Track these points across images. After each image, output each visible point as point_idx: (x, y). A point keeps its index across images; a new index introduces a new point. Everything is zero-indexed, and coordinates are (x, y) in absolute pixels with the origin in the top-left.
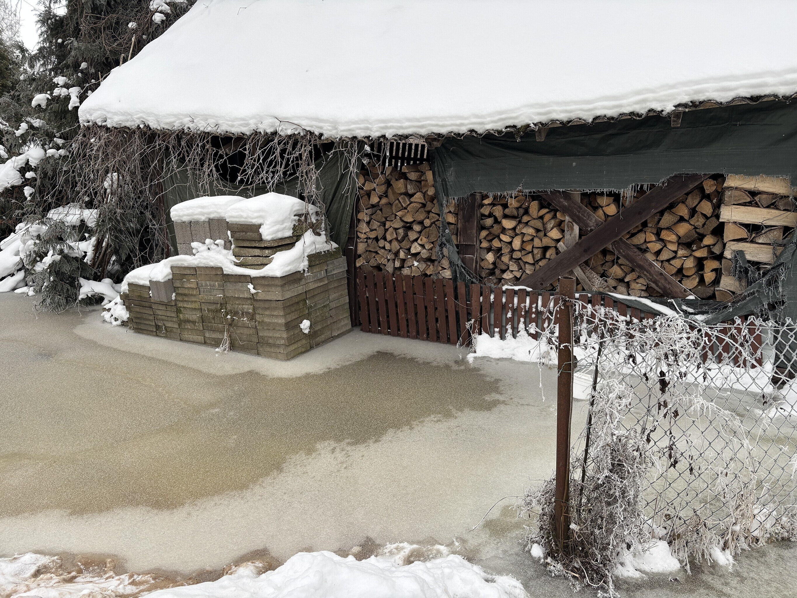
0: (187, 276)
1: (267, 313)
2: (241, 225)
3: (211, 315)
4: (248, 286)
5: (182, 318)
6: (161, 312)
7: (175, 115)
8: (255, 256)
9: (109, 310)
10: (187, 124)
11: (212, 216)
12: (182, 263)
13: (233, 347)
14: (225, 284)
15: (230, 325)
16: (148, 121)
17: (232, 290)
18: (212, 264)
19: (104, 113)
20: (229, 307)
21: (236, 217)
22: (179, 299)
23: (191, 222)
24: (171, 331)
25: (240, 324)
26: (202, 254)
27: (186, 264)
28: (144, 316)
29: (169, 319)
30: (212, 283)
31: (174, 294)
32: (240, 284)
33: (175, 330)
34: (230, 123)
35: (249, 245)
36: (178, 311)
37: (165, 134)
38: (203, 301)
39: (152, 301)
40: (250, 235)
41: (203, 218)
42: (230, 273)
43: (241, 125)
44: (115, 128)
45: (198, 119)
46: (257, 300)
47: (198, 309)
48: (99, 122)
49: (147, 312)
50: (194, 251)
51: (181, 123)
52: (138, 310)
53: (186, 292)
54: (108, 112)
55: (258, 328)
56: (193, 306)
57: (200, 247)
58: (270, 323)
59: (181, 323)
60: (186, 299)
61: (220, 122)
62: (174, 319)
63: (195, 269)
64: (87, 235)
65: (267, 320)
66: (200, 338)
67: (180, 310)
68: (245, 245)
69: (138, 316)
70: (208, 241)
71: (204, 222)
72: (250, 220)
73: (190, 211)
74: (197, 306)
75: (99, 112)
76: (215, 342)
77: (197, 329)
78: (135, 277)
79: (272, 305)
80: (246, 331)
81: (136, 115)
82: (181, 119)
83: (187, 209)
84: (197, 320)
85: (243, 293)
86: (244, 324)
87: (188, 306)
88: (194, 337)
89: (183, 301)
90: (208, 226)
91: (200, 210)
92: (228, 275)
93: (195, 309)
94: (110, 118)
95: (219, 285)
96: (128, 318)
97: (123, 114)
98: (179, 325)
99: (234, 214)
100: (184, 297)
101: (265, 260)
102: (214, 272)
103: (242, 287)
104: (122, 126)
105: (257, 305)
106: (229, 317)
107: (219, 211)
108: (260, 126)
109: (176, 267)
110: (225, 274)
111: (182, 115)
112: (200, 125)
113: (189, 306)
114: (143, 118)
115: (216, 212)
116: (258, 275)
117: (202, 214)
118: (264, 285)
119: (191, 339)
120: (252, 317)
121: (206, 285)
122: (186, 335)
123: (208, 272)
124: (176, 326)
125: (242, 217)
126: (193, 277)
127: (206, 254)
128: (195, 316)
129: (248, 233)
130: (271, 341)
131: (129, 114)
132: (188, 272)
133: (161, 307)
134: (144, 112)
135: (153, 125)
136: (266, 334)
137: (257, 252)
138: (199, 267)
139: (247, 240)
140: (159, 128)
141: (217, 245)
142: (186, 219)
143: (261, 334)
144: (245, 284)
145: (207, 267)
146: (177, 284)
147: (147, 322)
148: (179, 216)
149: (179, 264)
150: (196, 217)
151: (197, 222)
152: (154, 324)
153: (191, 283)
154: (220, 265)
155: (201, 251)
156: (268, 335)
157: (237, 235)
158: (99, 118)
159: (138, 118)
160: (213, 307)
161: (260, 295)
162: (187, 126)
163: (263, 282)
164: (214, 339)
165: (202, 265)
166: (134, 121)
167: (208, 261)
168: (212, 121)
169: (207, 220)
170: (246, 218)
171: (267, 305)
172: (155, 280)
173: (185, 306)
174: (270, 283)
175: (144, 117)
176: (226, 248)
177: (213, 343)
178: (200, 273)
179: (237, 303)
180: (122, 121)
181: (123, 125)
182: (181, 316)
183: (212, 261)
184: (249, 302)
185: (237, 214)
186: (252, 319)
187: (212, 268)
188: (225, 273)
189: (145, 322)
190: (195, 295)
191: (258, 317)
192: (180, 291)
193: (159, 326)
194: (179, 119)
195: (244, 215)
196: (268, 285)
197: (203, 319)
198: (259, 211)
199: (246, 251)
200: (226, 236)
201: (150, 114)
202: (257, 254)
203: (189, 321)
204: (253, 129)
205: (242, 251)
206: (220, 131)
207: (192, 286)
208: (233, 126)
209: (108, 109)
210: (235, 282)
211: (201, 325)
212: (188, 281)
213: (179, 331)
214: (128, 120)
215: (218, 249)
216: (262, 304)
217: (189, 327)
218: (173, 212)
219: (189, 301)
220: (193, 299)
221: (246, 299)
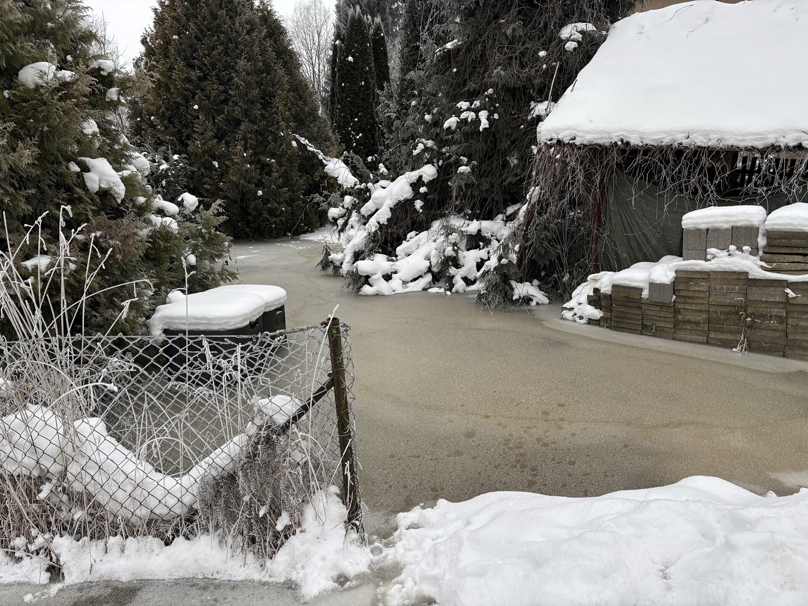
0: (695, 280)
2: (785, 232)
3: (723, 317)
4: (786, 291)
5: (680, 319)
6: (652, 312)
7: (665, 132)
8: (793, 262)
9: (571, 309)
10: (680, 139)
11: (740, 224)
12: (694, 267)
13: (751, 348)
14: (749, 288)
15: (750, 327)
16: (630, 138)
17: (755, 294)
18: (736, 269)
19: (575, 132)
20: (750, 310)
22: (680, 301)
23: (708, 230)
24: (661, 331)
25: (763, 326)
26: (721, 259)
27: (698, 268)
28: (629, 316)
29: (662, 319)
30: (730, 287)
31: (674, 297)
32: (772, 289)
33: (667, 330)
34: (739, 138)
35: (789, 252)
36: (677, 312)
37: (647, 150)
38: (714, 303)
39: (642, 302)
41: (726, 226)
42: (758, 278)
43: (755, 140)
44: (584, 145)
45: (695, 135)
46: (794, 305)
47: (705, 311)
48: (566, 140)
49: (634, 312)
50: (709, 257)
51: (673, 139)
52: (622, 310)
53: (691, 294)
54: (579, 131)
55: (789, 331)
56: (698, 308)
57: (718, 253)
59: (676, 324)
60: (689, 301)
61: (727, 137)
62: (669, 320)
63: (708, 273)
64: (481, 244)
65: (803, 324)
66: (702, 339)
67: (679, 311)
68: (782, 252)
69: (620, 315)
70: (732, 247)
71: (727, 229)
72: (800, 228)
73: (712, 219)
74: (703, 308)
75: (568, 131)
76: (723, 342)
77: (700, 330)
78: (621, 279)
80: (770, 333)
81: (615, 133)
82: (673, 135)
83: (708, 217)
84: (702, 321)
85: (775, 297)
86: (769, 327)
87: (691, 308)
88: (693, 337)
89: (685, 303)
90: (731, 233)
91: (724, 218)
92: (755, 279)
93: (700, 311)
94: (580, 137)
95: (740, 289)
96: (601, 317)
97: (597, 133)
98: (675, 326)
99: (780, 222)
100: (687, 299)
102: (736, 277)
104: (594, 143)
105: (790, 308)
106: (749, 319)
107: (753, 219)
108: (782, 139)
109: (682, 271)
110: (751, 279)
111: (675, 131)
112: (697, 141)
113: (694, 307)
114: (624, 136)
115: (746, 220)
116: (800, 281)
117: (727, 222)
118: (806, 290)
119: (688, 339)
120: (781, 320)
121: (723, 289)
122: (682, 335)
123: (727, 276)
124: (671, 326)
125: (791, 224)
126: (704, 281)
127: (728, 259)
128: (701, 317)
129: (794, 240)
130: (805, 344)
131: (607, 133)
132: (699, 276)
133: (653, 308)
134: (625, 130)
135: (635, 140)
136: (799, 337)
137: (798, 258)
138: (714, 272)
140: (641, 144)
141: (742, 251)
142: (703, 227)
143: (791, 337)
144: (778, 289)
145: (726, 272)
146: (681, 287)
147: (631, 322)
149: (689, 268)
150: (717, 225)
151: (717, 230)
152: (640, 323)
153: (703, 286)
154: (747, 270)
155: (720, 257)
156: (803, 338)
157: (775, 242)
158: (568, 136)
159: (616, 136)
160: (727, 310)
161: (799, 299)
162: (679, 142)
163: (805, 287)
164: (721, 339)
165: (720, 270)
166: (612, 138)
167: (731, 266)
168: (714, 137)
169: (730, 228)
170: (796, 226)
172: (658, 282)
173: (688, 307)
175: (625, 134)
176: (751, 253)
177: (719, 343)
178: (715, 277)
179: (763, 306)
180: (595, 139)
181: (596, 142)
182: (680, 317)
183: (736, 266)
184: (780, 306)
185: (784, 222)
186: (781, 323)
187: (734, 273)
188: (750, 277)
189: (628, 321)
190: (702, 298)
191: (790, 321)
192: (682, 294)
193: (646, 325)
194: (671, 135)
195: (795, 223)
197: (709, 321)
199: (781, 258)
200: (755, 243)
201: (631, 132)
202: (796, 261)
203: (689, 322)
204: (770, 143)
205: (776, 257)
206: (721, 145)
207: (701, 289)
208: (742, 140)
209: (579, 129)
210: (764, 286)
211: (707, 325)
212: (697, 284)
213: (673, 331)
214: (603, 138)
215: (743, 255)
216: (800, 309)
217: (689, 328)
218: (685, 219)
219: (693, 303)
220: (699, 301)
221: (779, 303)
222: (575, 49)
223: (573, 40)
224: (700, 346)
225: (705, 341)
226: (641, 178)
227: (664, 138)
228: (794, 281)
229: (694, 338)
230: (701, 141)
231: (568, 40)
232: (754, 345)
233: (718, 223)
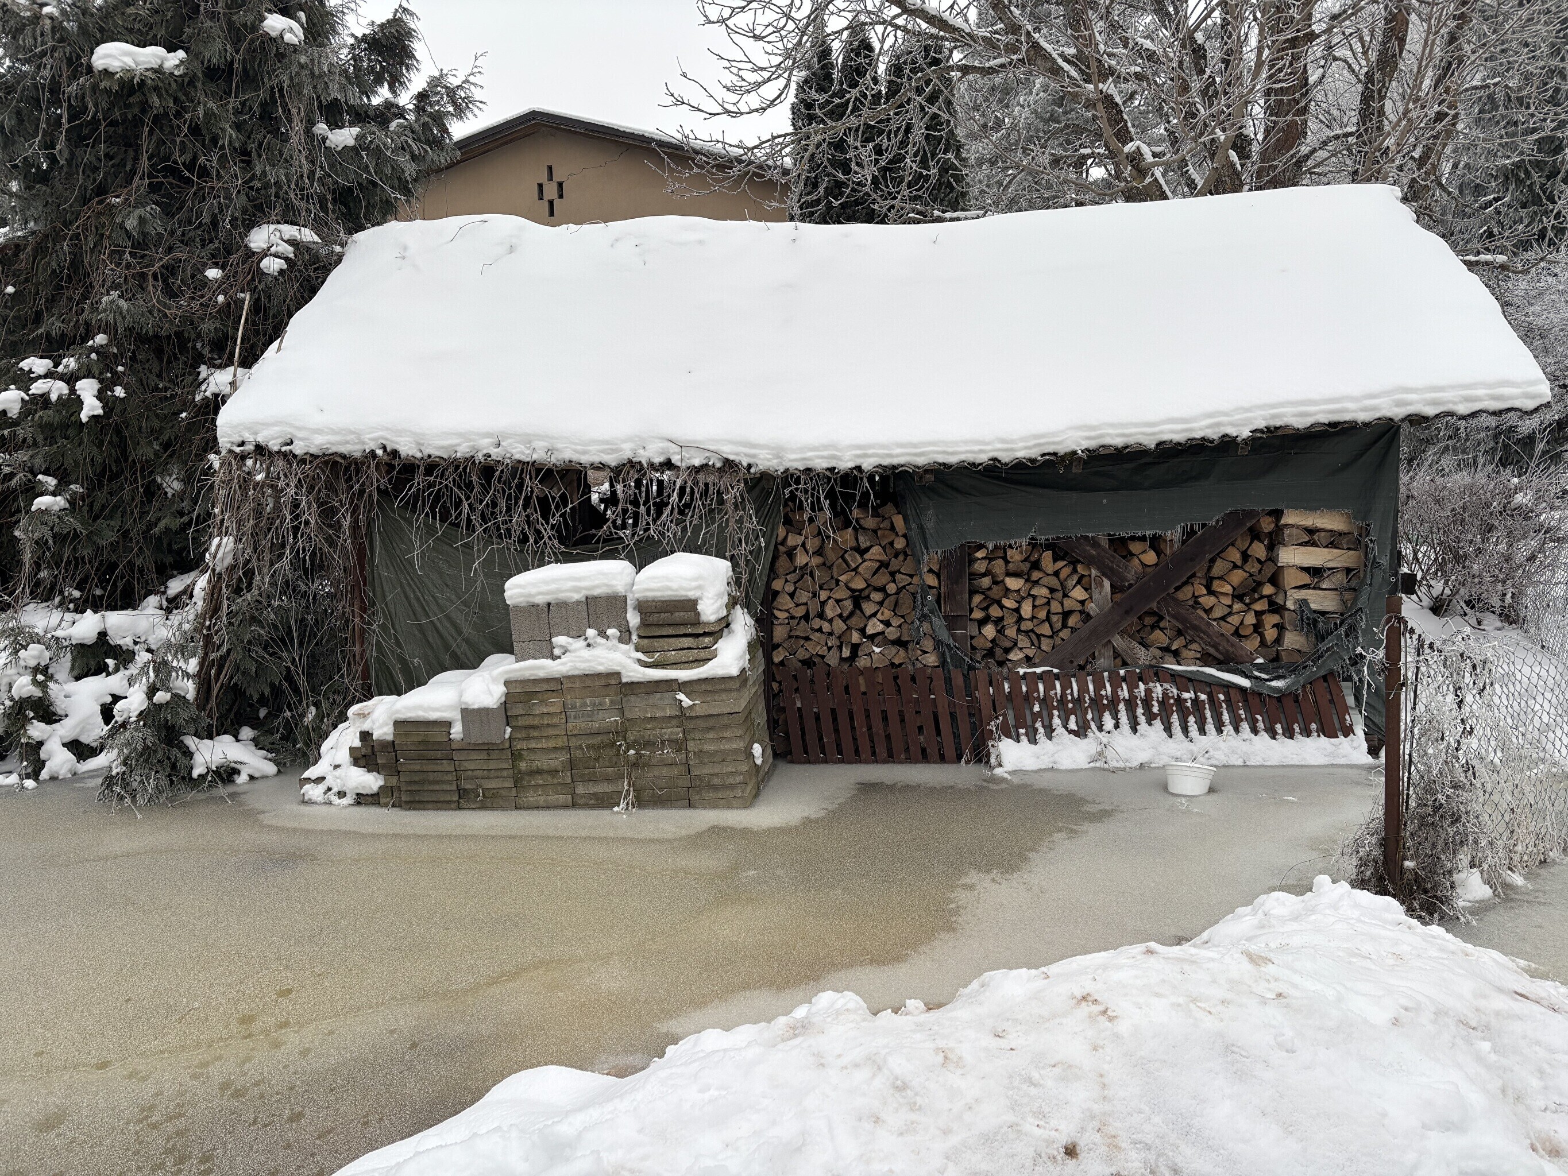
0: (540, 695)
1: (711, 735)
2: (663, 601)
3: (592, 754)
4: (678, 697)
5: (523, 769)
6: (473, 764)
7: (459, 435)
8: (681, 649)
9: (320, 780)
10: (485, 447)
11: (596, 592)
12: (535, 672)
13: (642, 802)
14: (625, 699)
15: (635, 765)
16: (397, 443)
17: (637, 707)
18: (601, 669)
19: (289, 430)
20: (631, 736)
21: (658, 590)
22: (519, 736)
23: (549, 604)
24: (494, 796)
25: (654, 761)
26: (578, 654)
27: (542, 674)
28: (431, 777)
29: (493, 774)
30: (597, 700)
31: (509, 730)
32: (658, 695)
33: (504, 793)
34: (579, 447)
35: (674, 633)
36: (516, 756)
37: (431, 466)
38: (575, 733)
39: (454, 747)
40: (679, 616)
41: (576, 597)
42: (636, 680)
43: (603, 451)
44: (312, 455)
45: (510, 441)
46: (691, 718)
47: (563, 748)
48: (274, 445)
49: (439, 768)
50: (557, 652)
51: (473, 447)
52: (417, 767)
53: (536, 721)
54: (300, 429)
55: (691, 763)
56: (551, 744)
57: (571, 644)
58: (715, 753)
59: (519, 780)
60: (536, 734)
61: (559, 446)
62: (505, 773)
63: (559, 680)
64: (111, 662)
65: (708, 747)
66: (565, 798)
67: (521, 755)
68: (664, 634)
69: (416, 779)
70: (591, 632)
71: (578, 602)
72: (683, 593)
74: (559, 742)
75: (277, 429)
77: (559, 784)
78: (408, 709)
79: (721, 722)
80: (665, 771)
81: (369, 433)
82: (474, 440)
83: (546, 582)
84: (560, 768)
85: (664, 709)
86: (663, 760)
87: (539, 746)
88: (549, 798)
89: (528, 738)
90: (585, 608)
91: (572, 584)
92: (632, 683)
93: (555, 749)
94: (302, 439)
95: (611, 702)
96: (380, 787)
97: (334, 432)
98: (516, 783)
99: (653, 585)
100: (531, 731)
101: (703, 654)
102: (603, 682)
103: (661, 699)
104: (330, 451)
105: (690, 725)
106: (632, 752)
107: (614, 582)
108: (641, 452)
109: (516, 681)
110: (627, 683)
111: (478, 434)
112: (514, 451)
113: (544, 744)
114: (386, 439)
116: (695, 678)
117: (576, 590)
118: (706, 692)
119: (541, 803)
120: (680, 746)
121: (585, 705)
122: (530, 797)
123: (589, 683)
124: (509, 784)
125: (669, 588)
126: (554, 694)
127: (586, 653)
128: (558, 760)
130: (716, 781)
131: (352, 432)
132: (545, 687)
133: (474, 756)
134: (387, 429)
135: (407, 448)
136: (707, 770)
137: (687, 642)
138: (568, 677)
139: (669, 625)
140: (419, 455)
141: (607, 638)
142: (541, 600)
143: (695, 772)
144: (667, 695)
145: (587, 675)
146: (518, 710)
147: (437, 787)
148: (530, 595)
149: (527, 675)
150: (563, 596)
151: (563, 605)
152: (454, 787)
153: (554, 705)
154: (618, 668)
155: (575, 651)
156: (712, 771)
157: (654, 618)
158: (277, 438)
159: (371, 440)
160: (596, 740)
161: (697, 708)
162: (485, 452)
163: (704, 687)
164: (594, 794)
165: (577, 672)
166: (364, 443)
167: (592, 664)
168: (541, 445)
169: (584, 599)
170: (677, 590)
171: (711, 723)
172: (476, 706)
173: (533, 745)
174: (718, 687)
175: (389, 437)
176: (621, 640)
177: (592, 802)
178: (570, 685)
179: (649, 726)
180: (333, 444)
181: (333, 449)
182: (523, 765)
183: (601, 664)
184: (674, 722)
185: (659, 585)
186: (679, 750)
187: (599, 675)
188: (624, 680)
189: (431, 788)
190: (556, 726)
191: (691, 746)
192: (521, 722)
193: (465, 790)
194: (470, 440)
195: (674, 585)
196: (715, 691)
197: (572, 765)
198: (696, 579)
199: (664, 643)
200: (624, 622)
201: (400, 432)
202: (685, 646)
203: (540, 772)
204: (626, 457)
205: (657, 643)
206: (553, 460)
207: (551, 710)
208: (585, 452)
209: (297, 424)
210: (647, 693)
211: (569, 774)
212: (544, 702)
213: (514, 792)
214: (347, 442)
215: (609, 644)
216: (701, 723)
217: (541, 782)
218: (510, 589)
219: (542, 737)
220: (551, 732)
221: (670, 717)
222: (281, 272)
223: (276, 255)
224: (561, 812)
225: (570, 803)
226: (427, 514)
227: (459, 445)
228: (687, 679)
229: (552, 799)
230: (520, 452)
231: (265, 253)
232: (646, 795)
233: (562, 592)
